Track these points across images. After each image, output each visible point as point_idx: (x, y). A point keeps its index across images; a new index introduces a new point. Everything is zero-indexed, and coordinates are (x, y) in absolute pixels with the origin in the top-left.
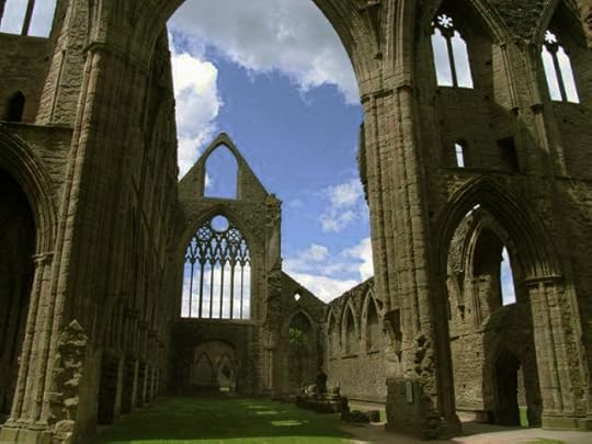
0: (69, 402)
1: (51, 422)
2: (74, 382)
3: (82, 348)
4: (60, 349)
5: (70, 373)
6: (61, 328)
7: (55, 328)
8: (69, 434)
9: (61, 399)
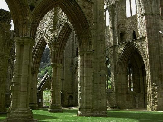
0: (155, 101)
1: (153, 106)
2: (156, 97)
3: (156, 89)
4: (152, 90)
5: (155, 95)
6: (151, 85)
7: (150, 85)
8: (156, 108)
9: (154, 101)
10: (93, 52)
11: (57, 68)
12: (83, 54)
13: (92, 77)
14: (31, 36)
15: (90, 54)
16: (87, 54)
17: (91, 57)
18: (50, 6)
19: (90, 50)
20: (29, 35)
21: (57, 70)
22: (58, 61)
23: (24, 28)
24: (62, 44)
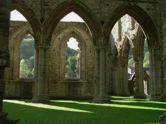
10: (160, 47)
11: (138, 62)
12: (152, 50)
13: (161, 69)
14: (104, 44)
15: (157, 49)
16: (155, 49)
17: (158, 51)
18: (117, 17)
19: (157, 46)
20: (103, 44)
21: (139, 63)
22: (139, 56)
23: (99, 39)
24: (140, 41)
